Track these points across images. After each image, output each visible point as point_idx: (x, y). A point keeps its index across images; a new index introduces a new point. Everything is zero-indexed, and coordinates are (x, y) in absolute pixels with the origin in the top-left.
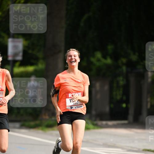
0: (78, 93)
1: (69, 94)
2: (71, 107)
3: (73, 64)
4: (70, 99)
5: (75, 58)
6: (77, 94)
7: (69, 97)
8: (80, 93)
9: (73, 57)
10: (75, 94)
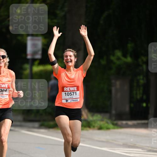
0: (74, 87)
1: (65, 88)
2: (66, 100)
3: (69, 65)
4: (65, 92)
5: (70, 58)
6: (72, 88)
7: (65, 90)
8: (75, 88)
9: (69, 58)
10: (70, 88)
